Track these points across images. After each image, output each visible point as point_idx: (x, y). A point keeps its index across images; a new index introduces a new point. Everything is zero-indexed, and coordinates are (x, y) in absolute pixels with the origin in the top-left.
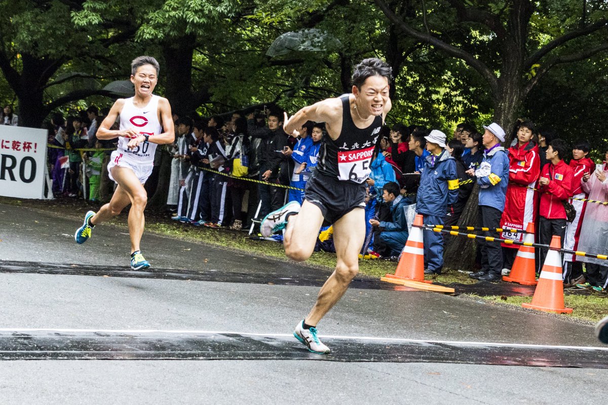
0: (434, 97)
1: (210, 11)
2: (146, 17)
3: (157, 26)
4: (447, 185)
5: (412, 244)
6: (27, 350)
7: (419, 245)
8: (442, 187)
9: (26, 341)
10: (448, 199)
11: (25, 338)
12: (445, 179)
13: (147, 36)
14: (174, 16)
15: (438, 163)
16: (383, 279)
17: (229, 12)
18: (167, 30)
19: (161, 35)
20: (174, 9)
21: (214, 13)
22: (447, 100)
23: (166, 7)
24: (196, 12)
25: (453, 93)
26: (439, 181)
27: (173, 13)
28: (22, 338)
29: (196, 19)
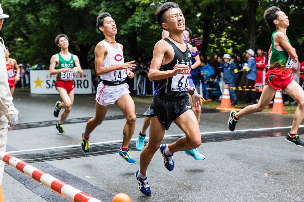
0: (221, 42)
1: (143, 22)
2: (121, 27)
3: (125, 30)
4: (234, 72)
5: (225, 95)
6: (110, 150)
7: (228, 95)
8: (232, 72)
9: (108, 147)
10: (235, 77)
11: (108, 146)
12: (232, 70)
13: (122, 34)
14: (131, 26)
15: (229, 65)
16: (217, 108)
17: (150, 22)
18: (129, 30)
19: (127, 33)
20: (131, 23)
21: (144, 23)
22: (225, 42)
23: (128, 23)
24: (138, 23)
25: (227, 40)
26: (231, 71)
27: (130, 25)
28: (107, 146)
29: (139, 26)
